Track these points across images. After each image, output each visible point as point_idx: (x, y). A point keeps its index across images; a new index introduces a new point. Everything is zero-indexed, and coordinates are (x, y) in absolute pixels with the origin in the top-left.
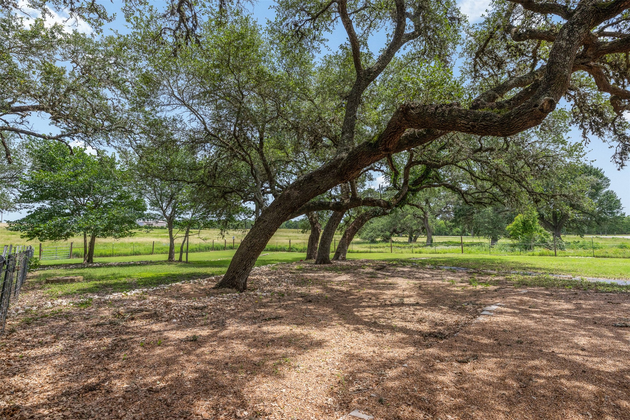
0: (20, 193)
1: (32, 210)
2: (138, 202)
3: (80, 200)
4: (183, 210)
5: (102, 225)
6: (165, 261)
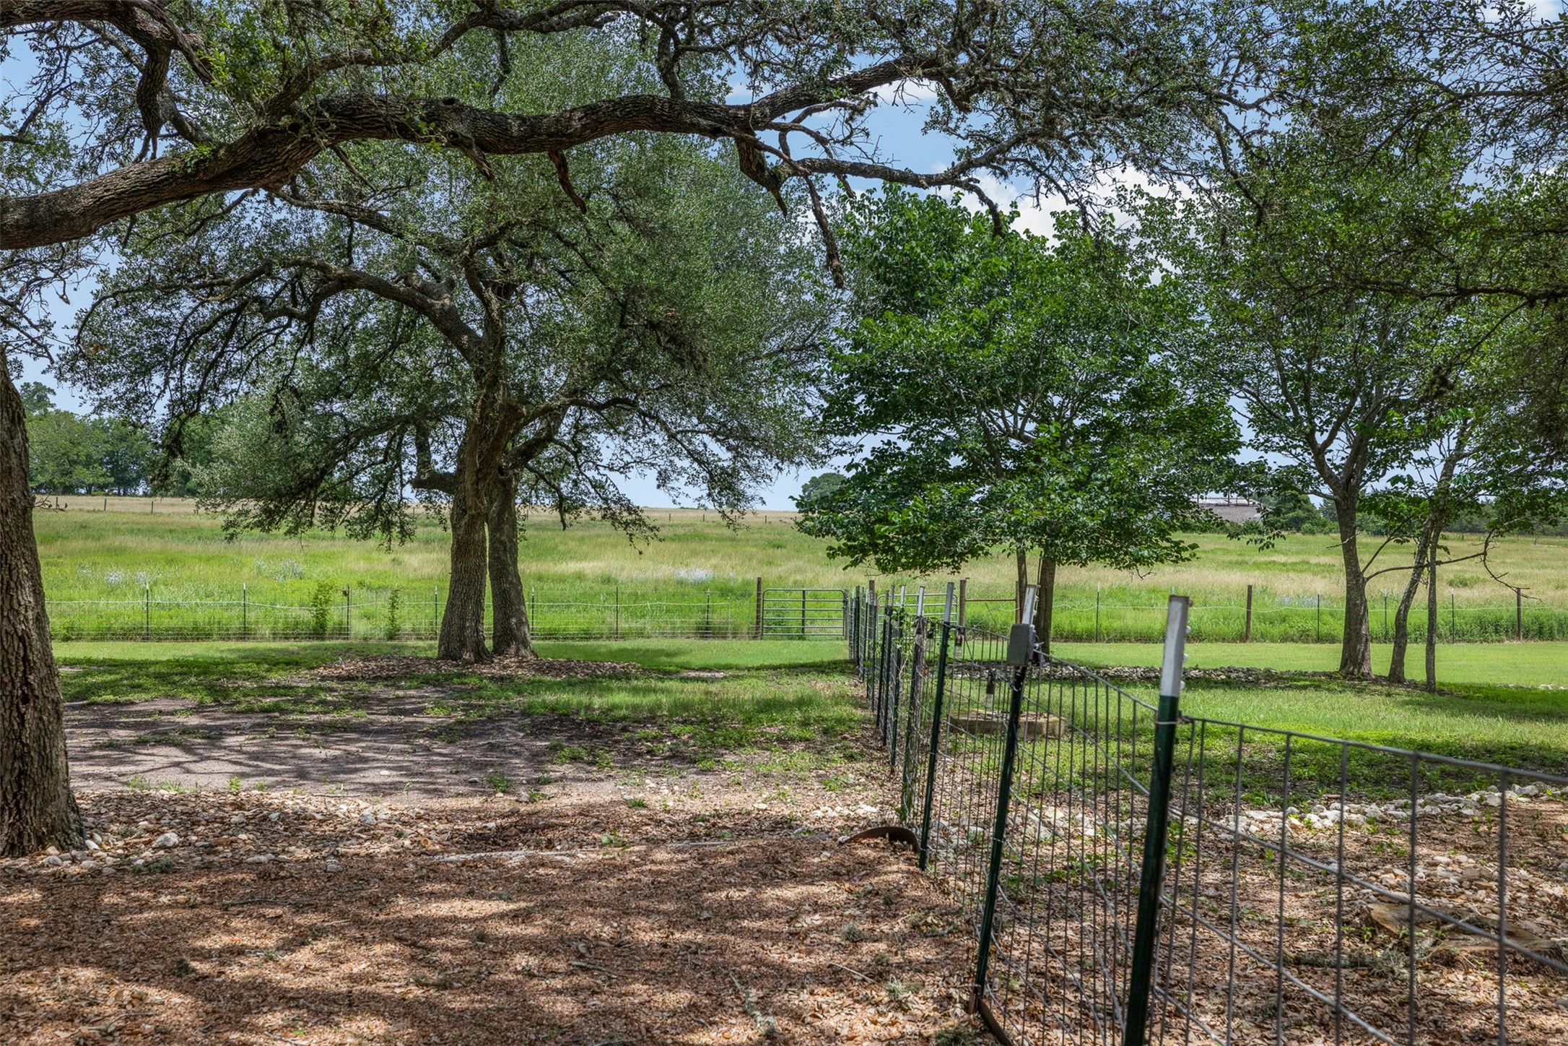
0: (822, 402)
1: (858, 458)
2: (1202, 415)
3: (1003, 417)
4: (1399, 449)
5: (1092, 514)
6: (1330, 676)
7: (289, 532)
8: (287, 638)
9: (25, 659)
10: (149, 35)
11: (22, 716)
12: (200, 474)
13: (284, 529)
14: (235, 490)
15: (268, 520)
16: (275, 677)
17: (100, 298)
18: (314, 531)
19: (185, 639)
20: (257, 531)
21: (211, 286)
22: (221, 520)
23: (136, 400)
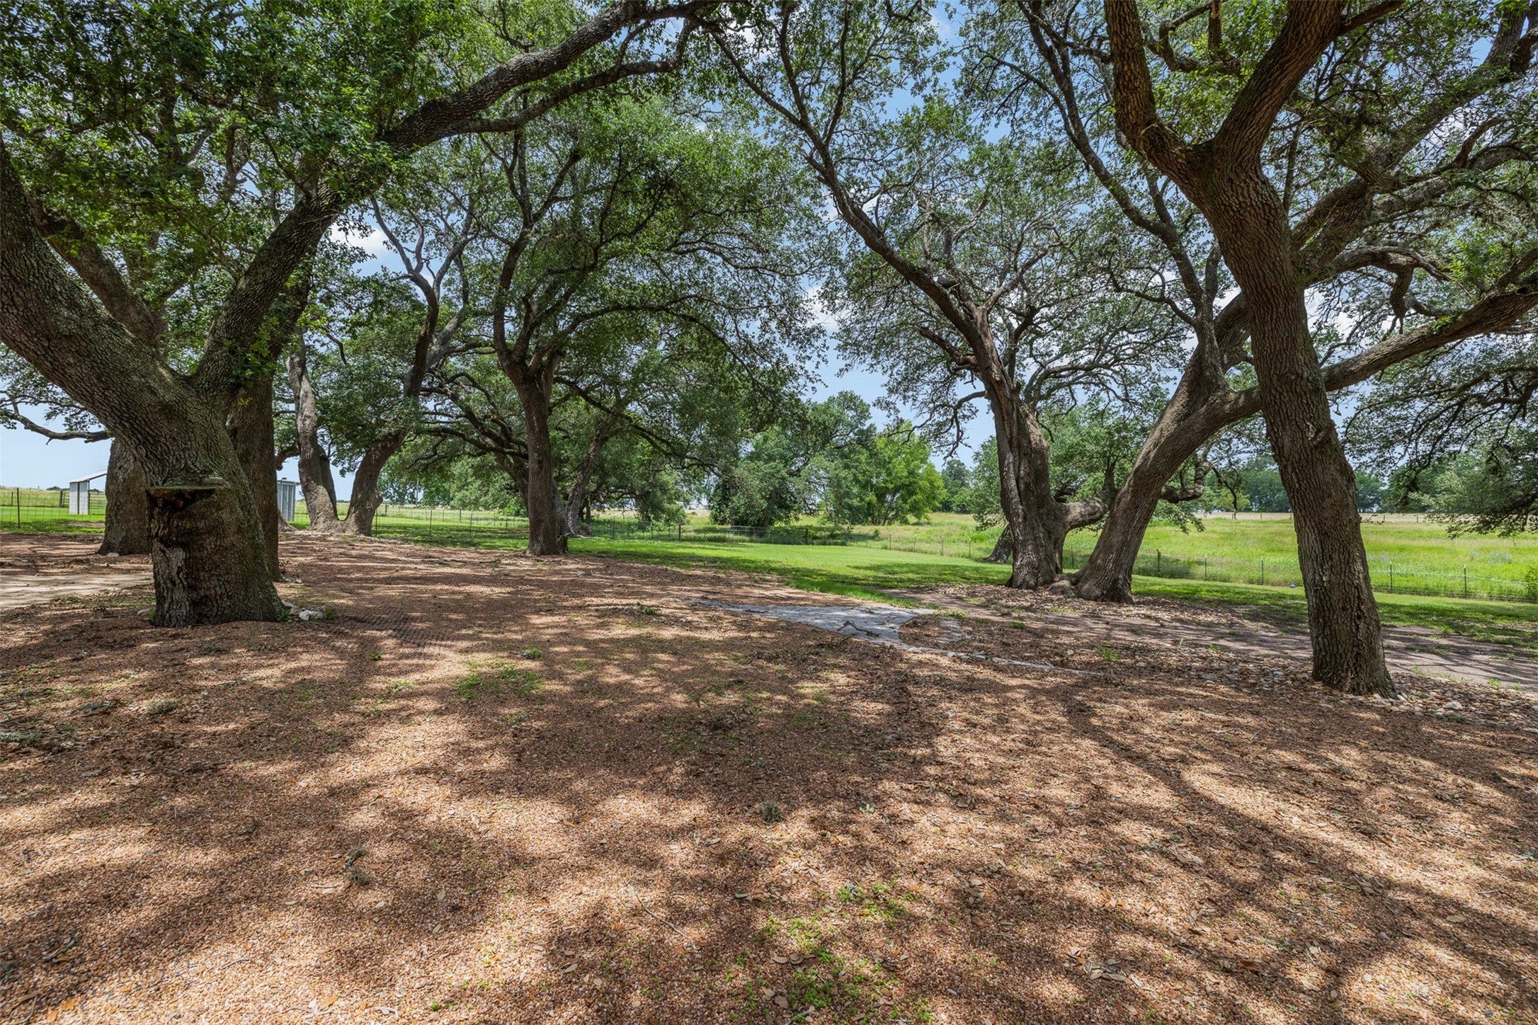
7: (1503, 534)
8: (1501, 599)
9: (1359, 598)
10: (1399, 265)
11: (1357, 626)
12: (1427, 499)
13: (1498, 532)
14: (1458, 508)
15: (1485, 527)
16: (1500, 623)
17: (1360, 410)
18: (1526, 534)
19: (1419, 594)
20: (1475, 533)
21: (1439, 393)
22: (1446, 527)
23: (1384, 462)
